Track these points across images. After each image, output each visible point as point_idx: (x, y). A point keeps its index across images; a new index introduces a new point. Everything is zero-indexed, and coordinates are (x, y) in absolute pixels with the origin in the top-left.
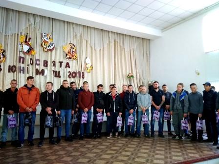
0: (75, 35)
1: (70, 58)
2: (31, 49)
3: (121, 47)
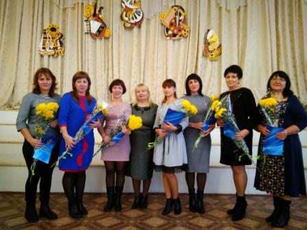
1: (174, 35)
2: (103, 28)
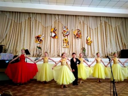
0: (79, 22)
2: (55, 35)
3: (109, 25)
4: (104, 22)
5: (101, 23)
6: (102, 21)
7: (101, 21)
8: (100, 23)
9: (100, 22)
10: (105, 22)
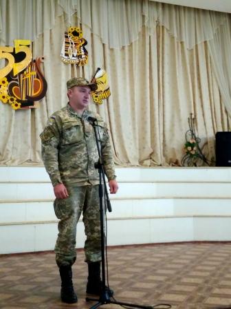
4: (153, 26)
5: (144, 26)
6: (146, 21)
7: (143, 21)
8: (140, 30)
9: (140, 26)
10: (158, 26)
